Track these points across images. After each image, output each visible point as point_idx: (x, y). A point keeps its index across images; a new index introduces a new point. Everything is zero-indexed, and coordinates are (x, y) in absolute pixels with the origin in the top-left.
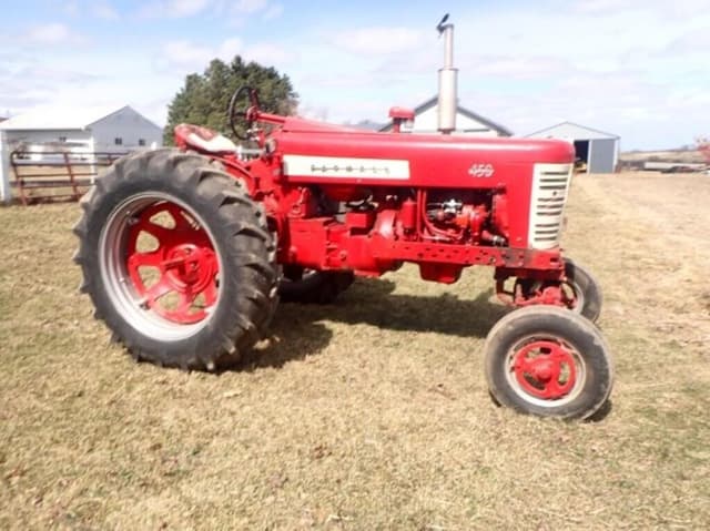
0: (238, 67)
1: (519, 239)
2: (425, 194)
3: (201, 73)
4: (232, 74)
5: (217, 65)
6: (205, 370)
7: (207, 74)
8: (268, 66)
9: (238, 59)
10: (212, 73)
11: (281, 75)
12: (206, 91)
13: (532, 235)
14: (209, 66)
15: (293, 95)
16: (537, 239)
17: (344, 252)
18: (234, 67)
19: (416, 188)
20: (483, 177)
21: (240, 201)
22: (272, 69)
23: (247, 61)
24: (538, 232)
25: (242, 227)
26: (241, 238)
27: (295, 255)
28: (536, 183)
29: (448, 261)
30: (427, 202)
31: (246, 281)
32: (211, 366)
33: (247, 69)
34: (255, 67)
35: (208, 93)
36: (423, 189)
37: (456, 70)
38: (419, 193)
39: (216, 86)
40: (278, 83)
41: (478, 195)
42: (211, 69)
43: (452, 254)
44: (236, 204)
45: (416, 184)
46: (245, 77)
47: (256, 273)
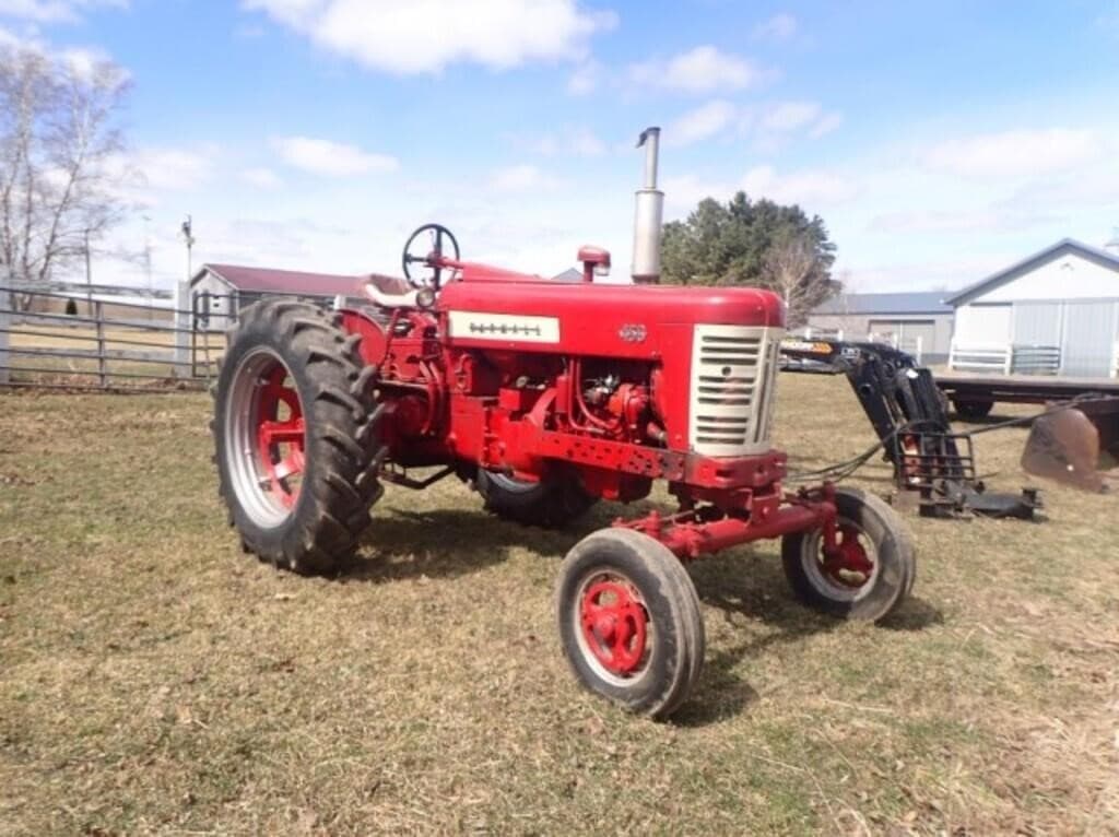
0: (741, 208)
1: (678, 437)
2: (578, 365)
3: (683, 220)
4: (730, 218)
5: (709, 207)
6: (288, 569)
7: (692, 221)
8: (789, 205)
9: (742, 197)
10: (699, 219)
11: (810, 217)
12: (688, 245)
13: (694, 434)
14: (695, 209)
15: (827, 248)
16: (700, 439)
17: (502, 445)
18: (733, 208)
19: (569, 357)
20: (635, 341)
21: (329, 359)
22: (796, 208)
23: (754, 199)
24: (701, 429)
25: (321, 390)
26: (322, 404)
27: (453, 444)
28: (697, 354)
29: (598, 463)
30: (582, 378)
31: (322, 458)
32: (293, 564)
33: (754, 210)
34: (767, 208)
35: (693, 248)
36: (576, 357)
37: (660, 194)
38: (572, 363)
39: (706, 237)
40: (804, 229)
41: (635, 370)
42: (699, 213)
43: (603, 454)
44: (325, 363)
45: (568, 350)
46: (748, 222)
47: (334, 449)
